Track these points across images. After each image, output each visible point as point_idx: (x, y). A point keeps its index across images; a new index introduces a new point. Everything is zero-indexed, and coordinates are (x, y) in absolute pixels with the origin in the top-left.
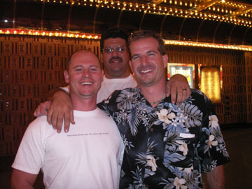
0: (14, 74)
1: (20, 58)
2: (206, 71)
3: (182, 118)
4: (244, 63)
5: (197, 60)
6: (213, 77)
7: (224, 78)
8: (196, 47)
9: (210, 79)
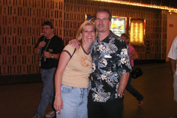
0: (5, 18)
1: (9, 7)
2: (134, 23)
3: (108, 49)
4: (161, 18)
5: (129, 14)
6: (139, 27)
7: (146, 28)
8: (129, 5)
9: (137, 28)
